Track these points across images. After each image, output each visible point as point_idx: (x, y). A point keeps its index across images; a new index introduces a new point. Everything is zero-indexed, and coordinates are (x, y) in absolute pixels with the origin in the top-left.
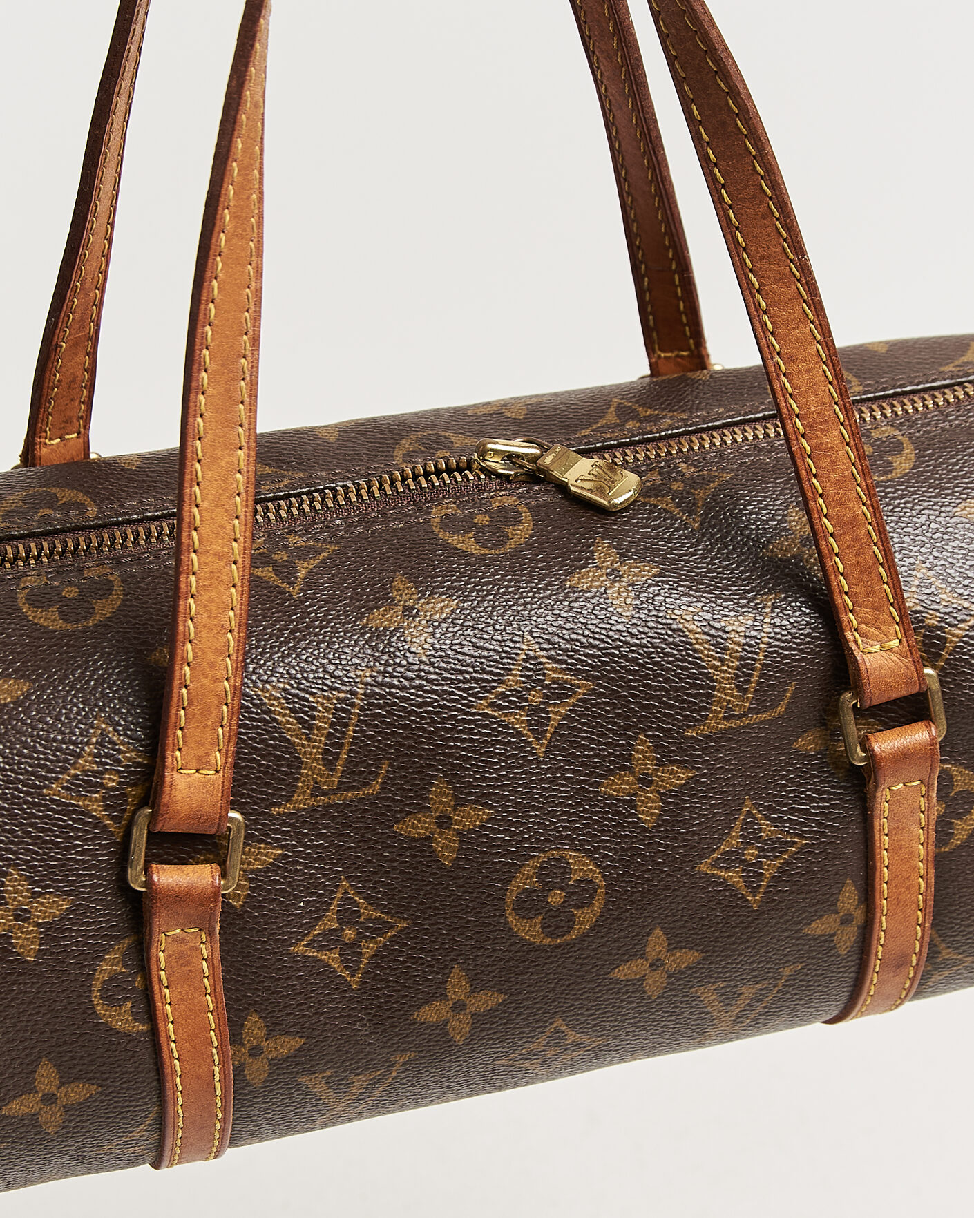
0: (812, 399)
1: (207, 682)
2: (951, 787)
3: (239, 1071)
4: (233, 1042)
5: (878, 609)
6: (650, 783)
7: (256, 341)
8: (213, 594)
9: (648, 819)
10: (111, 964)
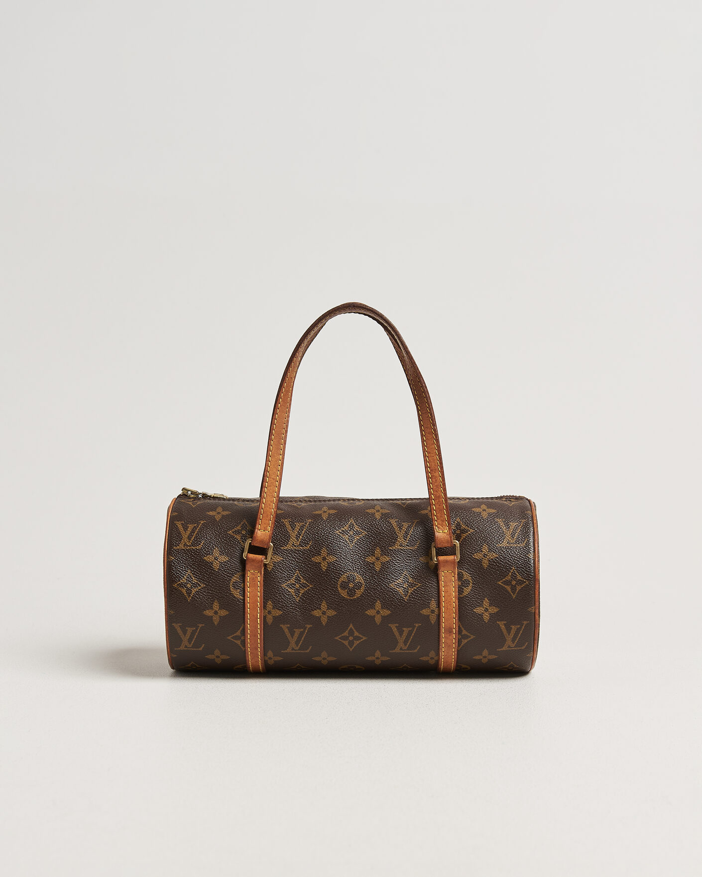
0: (433, 464)
1: (268, 509)
2: (462, 578)
3: (265, 617)
4: (264, 608)
5: (443, 521)
6: (379, 560)
7: (286, 431)
8: (271, 488)
9: (378, 569)
10: (236, 578)
